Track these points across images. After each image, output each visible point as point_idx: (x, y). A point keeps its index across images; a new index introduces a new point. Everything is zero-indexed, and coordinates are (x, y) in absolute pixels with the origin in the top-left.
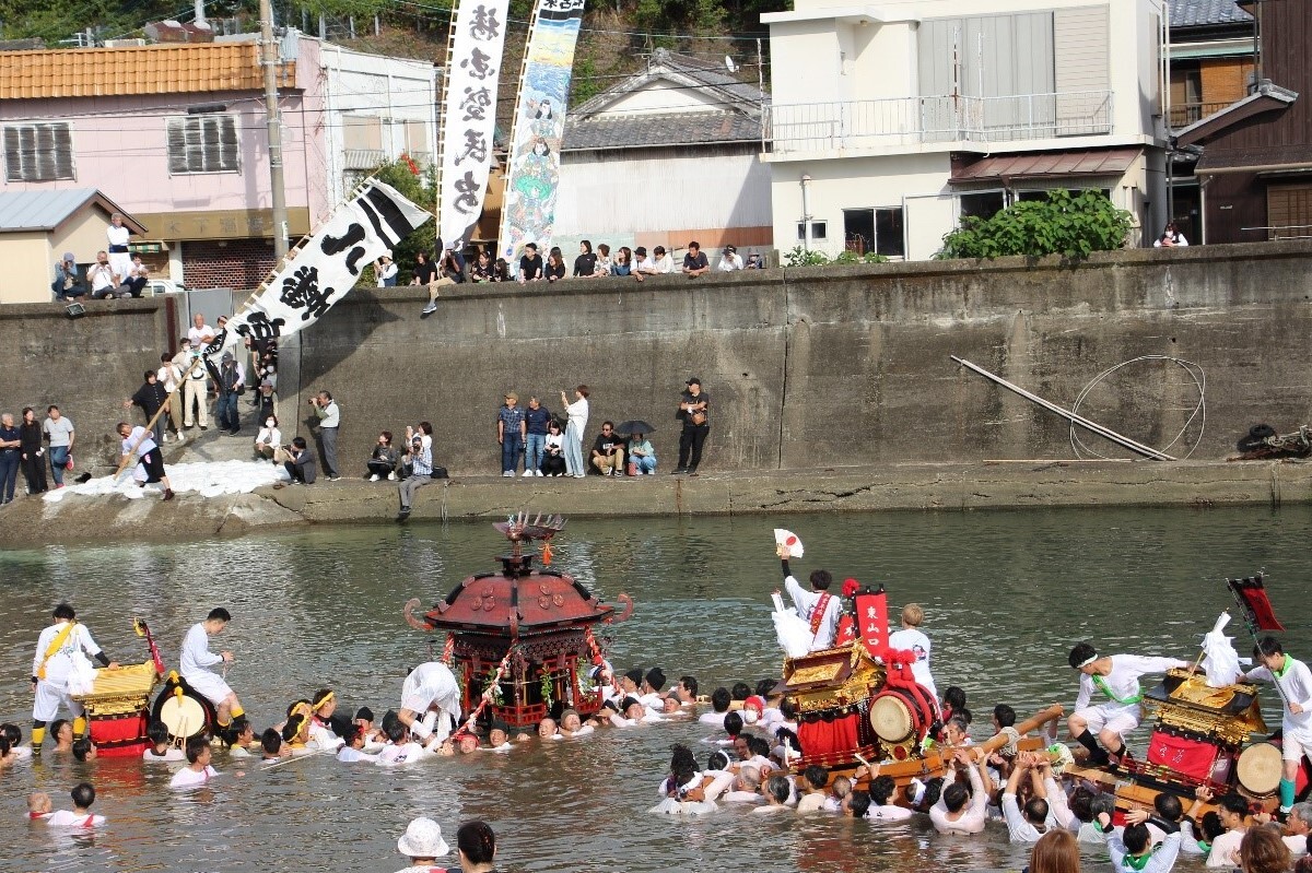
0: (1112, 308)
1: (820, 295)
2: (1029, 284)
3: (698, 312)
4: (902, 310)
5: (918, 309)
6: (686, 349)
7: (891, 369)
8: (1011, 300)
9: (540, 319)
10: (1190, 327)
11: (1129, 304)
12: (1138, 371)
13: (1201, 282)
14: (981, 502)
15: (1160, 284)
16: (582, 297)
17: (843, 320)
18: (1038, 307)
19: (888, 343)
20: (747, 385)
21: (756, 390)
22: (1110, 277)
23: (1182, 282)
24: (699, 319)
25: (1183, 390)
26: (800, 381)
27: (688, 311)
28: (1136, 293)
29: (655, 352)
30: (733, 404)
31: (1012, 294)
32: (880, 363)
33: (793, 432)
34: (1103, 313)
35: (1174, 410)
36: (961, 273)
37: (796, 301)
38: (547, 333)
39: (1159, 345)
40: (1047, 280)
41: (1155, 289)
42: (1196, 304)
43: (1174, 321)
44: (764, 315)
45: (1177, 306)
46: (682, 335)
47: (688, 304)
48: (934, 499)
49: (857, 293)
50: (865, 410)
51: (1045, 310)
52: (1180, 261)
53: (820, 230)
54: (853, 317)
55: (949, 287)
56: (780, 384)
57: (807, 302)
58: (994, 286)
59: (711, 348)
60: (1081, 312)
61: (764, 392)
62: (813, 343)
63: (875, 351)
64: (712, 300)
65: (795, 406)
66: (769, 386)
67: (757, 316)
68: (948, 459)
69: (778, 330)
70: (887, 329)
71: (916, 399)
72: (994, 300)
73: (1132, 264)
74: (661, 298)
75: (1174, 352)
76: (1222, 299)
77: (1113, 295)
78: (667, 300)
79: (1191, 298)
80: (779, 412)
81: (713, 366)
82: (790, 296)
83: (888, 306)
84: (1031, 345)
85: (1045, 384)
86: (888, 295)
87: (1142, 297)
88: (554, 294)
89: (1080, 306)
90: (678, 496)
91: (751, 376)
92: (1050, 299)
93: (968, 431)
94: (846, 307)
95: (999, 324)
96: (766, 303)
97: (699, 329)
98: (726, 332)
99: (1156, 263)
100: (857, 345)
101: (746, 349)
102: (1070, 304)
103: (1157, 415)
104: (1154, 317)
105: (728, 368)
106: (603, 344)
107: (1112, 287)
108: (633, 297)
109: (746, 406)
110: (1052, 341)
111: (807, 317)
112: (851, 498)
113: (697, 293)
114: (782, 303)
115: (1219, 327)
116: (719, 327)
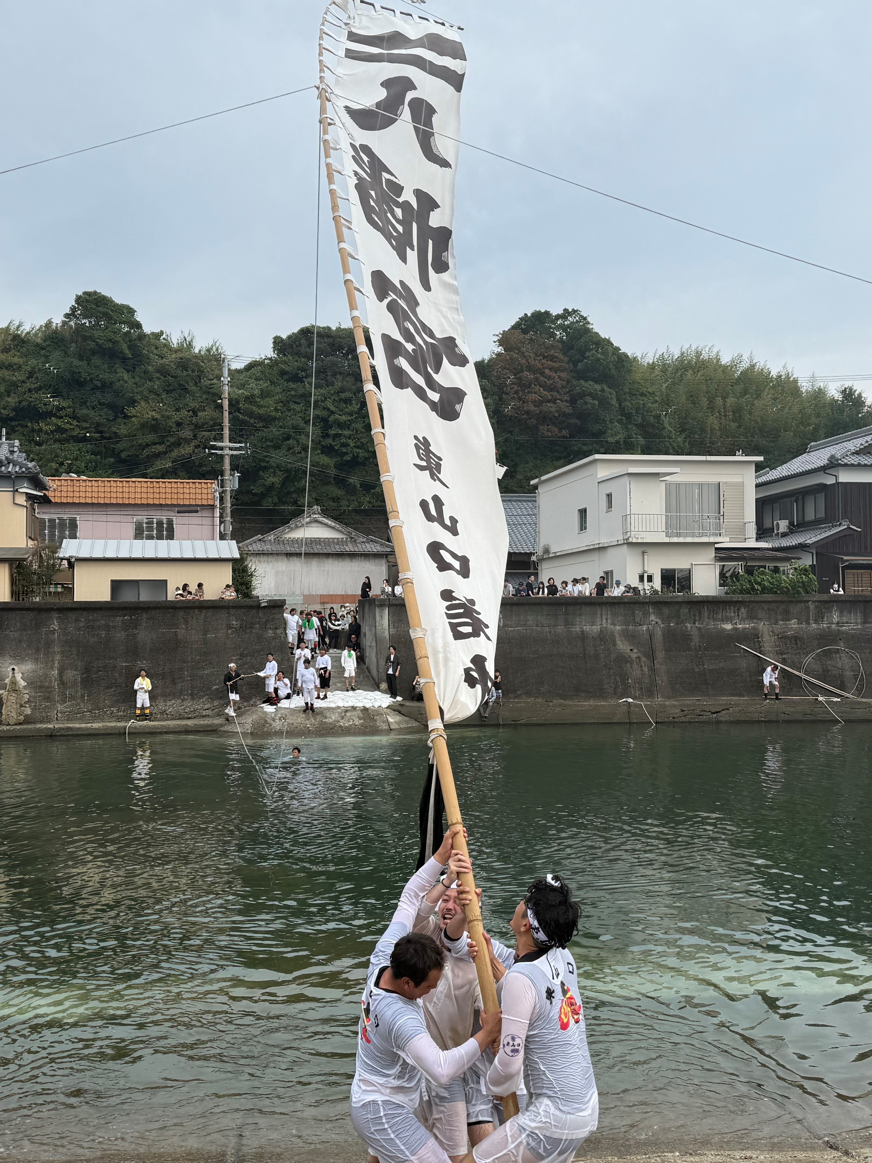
0: (808, 623)
1: (666, 611)
2: (769, 609)
3: (604, 617)
4: (707, 620)
5: (714, 620)
6: (599, 636)
7: (706, 649)
8: (760, 617)
9: (522, 617)
10: (846, 633)
11: (816, 621)
12: (828, 654)
13: (850, 612)
14: (786, 717)
15: (831, 612)
16: (544, 607)
17: (677, 624)
18: (773, 621)
19: (702, 636)
20: (634, 656)
21: (639, 657)
22: (808, 608)
23: (841, 612)
24: (604, 621)
25: (850, 664)
26: (660, 655)
27: (599, 616)
28: (819, 617)
29: (583, 636)
30: (628, 665)
31: (761, 614)
32: (700, 646)
33: (662, 680)
34: (804, 626)
35: (849, 673)
36: (737, 602)
37: (654, 613)
38: (525, 625)
39: (834, 642)
40: (778, 608)
41: (829, 614)
42: (847, 623)
43: (838, 630)
44: (638, 619)
45: (838, 623)
46: (596, 628)
47: (599, 613)
48: (762, 715)
49: (684, 611)
50: (697, 670)
51: (776, 623)
52: (842, 601)
53: (650, 579)
54: (682, 622)
55: (730, 609)
56: (651, 656)
57: (659, 614)
58: (752, 609)
59: (612, 635)
60: (793, 624)
61: (643, 659)
62: (663, 635)
63: (696, 640)
64: (611, 611)
65: (661, 667)
66: (645, 656)
67: (634, 620)
68: (744, 696)
69: (645, 628)
70: (699, 629)
71: (721, 665)
72: (752, 617)
73: (819, 601)
74: (586, 609)
75: (841, 646)
76: (859, 621)
77: (809, 617)
78: (588, 609)
79: (845, 619)
80: (652, 669)
81: (615, 645)
82: (651, 610)
83: (700, 618)
84: (773, 639)
85: (784, 659)
86: (700, 612)
87: (823, 618)
88: (529, 604)
89: (793, 621)
90: (629, 712)
91: (635, 651)
92: (779, 617)
93: (750, 681)
94: (679, 617)
95: (754, 628)
96: (639, 614)
97: (604, 625)
98: (618, 628)
99: (831, 601)
100: (686, 637)
101: (631, 637)
102: (789, 620)
103: (841, 676)
104: (829, 628)
105: (623, 646)
106: (555, 632)
107: (809, 613)
108: (571, 608)
109: (635, 666)
110: (782, 638)
111: (659, 621)
112: (720, 714)
113: (604, 608)
114: (646, 614)
115: (861, 634)
116: (615, 625)
